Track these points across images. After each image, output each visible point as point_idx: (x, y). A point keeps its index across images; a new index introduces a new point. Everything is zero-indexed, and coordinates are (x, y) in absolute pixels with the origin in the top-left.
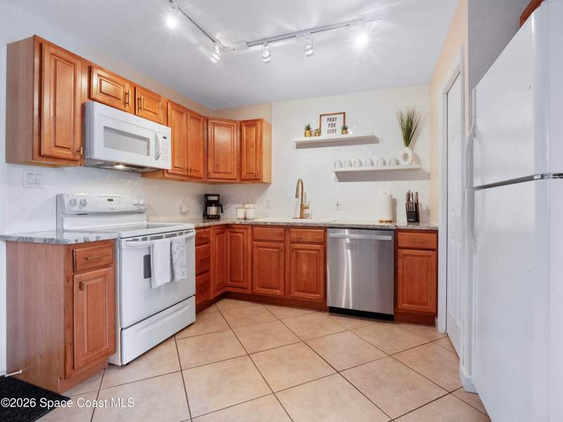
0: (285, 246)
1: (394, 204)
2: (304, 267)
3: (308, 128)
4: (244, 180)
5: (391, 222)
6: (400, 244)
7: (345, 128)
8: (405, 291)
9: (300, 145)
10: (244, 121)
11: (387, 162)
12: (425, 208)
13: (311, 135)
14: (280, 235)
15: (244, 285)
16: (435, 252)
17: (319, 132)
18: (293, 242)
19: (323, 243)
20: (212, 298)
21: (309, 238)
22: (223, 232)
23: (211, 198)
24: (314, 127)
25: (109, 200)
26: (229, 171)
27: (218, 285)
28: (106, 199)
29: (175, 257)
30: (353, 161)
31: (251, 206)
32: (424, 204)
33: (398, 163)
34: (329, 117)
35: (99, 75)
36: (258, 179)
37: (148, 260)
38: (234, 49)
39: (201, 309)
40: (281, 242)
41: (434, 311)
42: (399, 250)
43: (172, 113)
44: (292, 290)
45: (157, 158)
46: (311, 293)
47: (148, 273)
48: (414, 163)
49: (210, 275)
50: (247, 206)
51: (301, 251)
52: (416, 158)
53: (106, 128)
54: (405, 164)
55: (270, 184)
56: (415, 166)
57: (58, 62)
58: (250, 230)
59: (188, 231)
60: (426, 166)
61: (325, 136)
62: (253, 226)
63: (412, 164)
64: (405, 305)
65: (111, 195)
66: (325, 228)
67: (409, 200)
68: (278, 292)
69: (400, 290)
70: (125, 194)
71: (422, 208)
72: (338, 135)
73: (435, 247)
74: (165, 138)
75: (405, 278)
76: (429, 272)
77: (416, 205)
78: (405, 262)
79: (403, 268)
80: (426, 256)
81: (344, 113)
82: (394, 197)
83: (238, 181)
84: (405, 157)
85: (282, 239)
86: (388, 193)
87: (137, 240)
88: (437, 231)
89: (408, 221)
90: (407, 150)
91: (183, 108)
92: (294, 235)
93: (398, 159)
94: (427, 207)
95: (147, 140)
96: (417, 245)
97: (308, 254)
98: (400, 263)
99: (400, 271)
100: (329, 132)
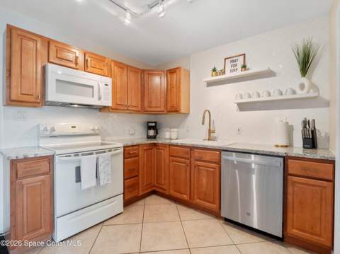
0: (190, 162)
1: (289, 130)
2: (204, 181)
3: (214, 70)
4: (169, 112)
5: (286, 146)
6: (291, 171)
7: (244, 67)
8: (295, 218)
9: (210, 84)
10: (169, 70)
11: (284, 92)
12: (323, 135)
13: (217, 75)
14: (187, 153)
15: (164, 187)
16: (331, 183)
17: (223, 72)
18: (196, 160)
19: (219, 163)
20: (140, 194)
21: (208, 158)
22: (152, 149)
23: (150, 124)
24: (219, 68)
25: (73, 127)
26: (159, 106)
27: (147, 185)
28: (70, 126)
29: (101, 168)
30: (251, 94)
31: (175, 130)
32: (322, 130)
33: (294, 92)
34: (232, 59)
35: (55, 46)
36: (177, 111)
37: (78, 170)
38: (142, 14)
39: (128, 203)
40: (188, 159)
41: (329, 244)
42: (289, 177)
43: (115, 69)
44: (195, 196)
45: (100, 99)
46: (209, 202)
47: (78, 179)
48: (311, 91)
49: (139, 179)
50: (172, 130)
51: (202, 168)
52: (313, 86)
53: (57, 80)
54: (301, 94)
55: (188, 114)
56: (312, 94)
57: (23, 40)
58: (168, 149)
59: (116, 149)
60: (325, 94)
61: (228, 74)
62: (170, 145)
63: (308, 93)
64: (295, 231)
65: (73, 124)
66: (220, 151)
67: (305, 127)
68: (186, 197)
69: (290, 215)
70: (84, 123)
71: (321, 135)
72: (239, 73)
73: (331, 178)
74: (107, 85)
75: (295, 205)
76: (324, 203)
77: (313, 132)
78: (295, 189)
79: (293, 195)
80: (320, 186)
81: (244, 55)
82: (290, 124)
83: (165, 112)
84: (302, 87)
85: (188, 156)
86: (284, 121)
87: (70, 156)
88: (334, 161)
89: (304, 147)
90: (304, 80)
91: (124, 65)
92: (196, 154)
93: (294, 89)
94: (326, 133)
95: (92, 87)
96: (310, 174)
97: (207, 171)
98: (290, 190)
99: (290, 197)
100: (231, 71)
